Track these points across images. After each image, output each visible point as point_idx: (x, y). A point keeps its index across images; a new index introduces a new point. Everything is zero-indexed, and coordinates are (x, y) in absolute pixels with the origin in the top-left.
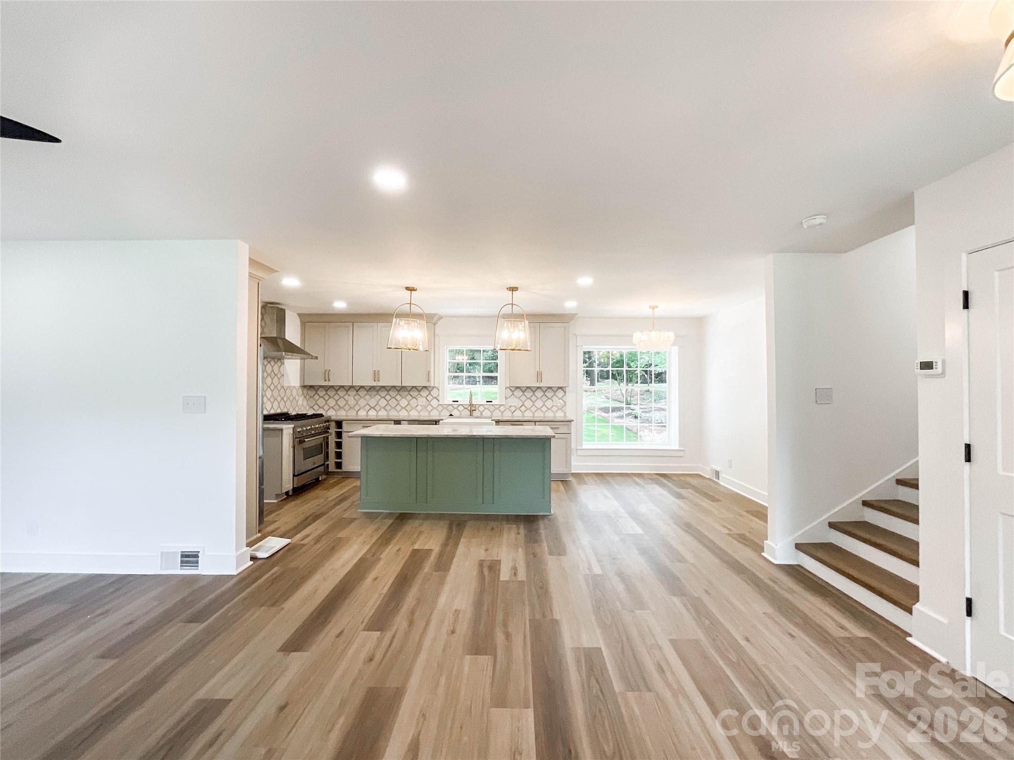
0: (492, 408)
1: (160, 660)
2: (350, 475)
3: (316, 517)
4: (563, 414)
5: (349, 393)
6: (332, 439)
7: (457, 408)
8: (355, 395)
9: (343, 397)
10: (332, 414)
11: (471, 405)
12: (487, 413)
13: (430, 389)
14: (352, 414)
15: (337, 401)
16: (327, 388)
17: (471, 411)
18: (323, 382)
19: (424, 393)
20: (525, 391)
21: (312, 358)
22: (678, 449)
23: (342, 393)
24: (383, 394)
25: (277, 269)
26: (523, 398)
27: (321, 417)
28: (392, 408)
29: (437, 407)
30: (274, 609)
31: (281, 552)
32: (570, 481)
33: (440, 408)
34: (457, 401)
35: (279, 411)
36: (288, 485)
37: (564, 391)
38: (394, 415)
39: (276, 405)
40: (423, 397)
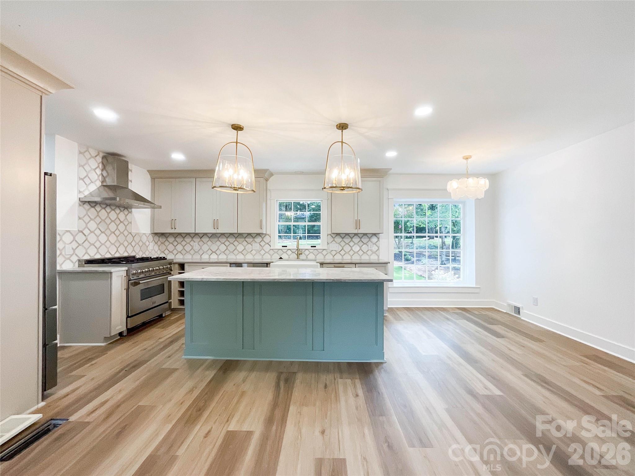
0: (316, 252)
4: (376, 257)
5: (194, 239)
7: (286, 252)
8: (199, 242)
9: (189, 243)
11: (298, 249)
12: (311, 256)
13: (263, 236)
14: (195, 258)
15: (184, 247)
16: (174, 235)
17: (298, 255)
18: (171, 229)
19: (258, 239)
20: (344, 237)
22: (474, 286)
23: (188, 239)
24: (223, 240)
25: (73, 86)
26: (343, 244)
28: (231, 252)
29: (269, 251)
32: (387, 316)
33: (271, 252)
34: (286, 246)
36: (120, 326)
37: (377, 238)
38: (233, 258)
40: (257, 243)
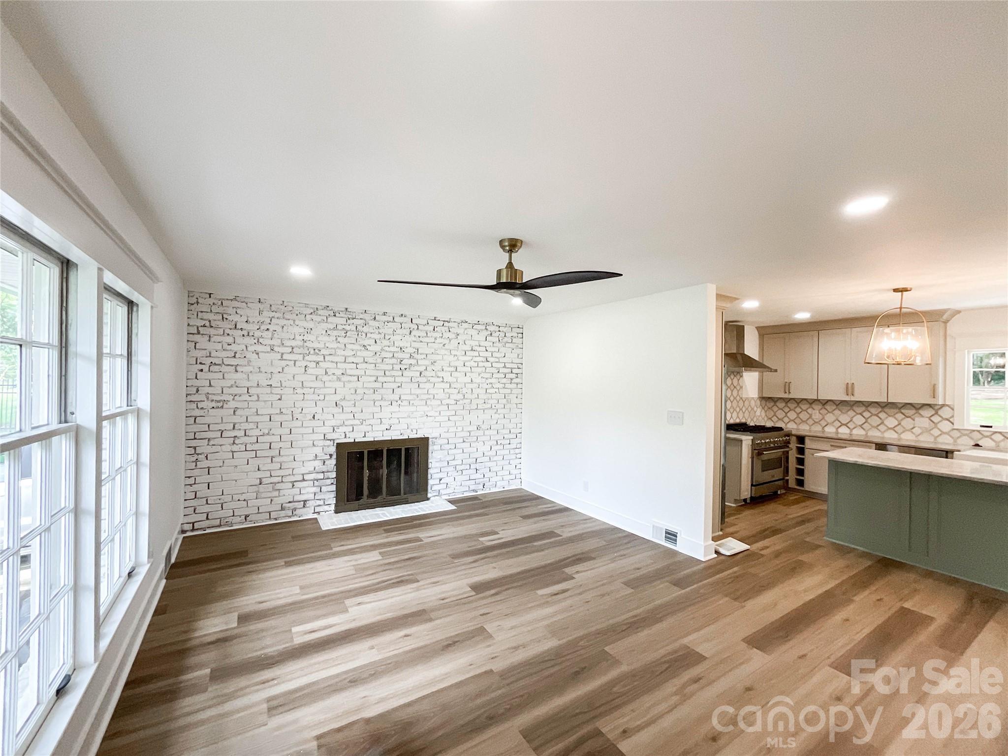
1: (658, 602)
2: (812, 496)
3: (775, 532)
5: (813, 406)
6: (793, 455)
7: (989, 437)
8: (821, 410)
9: (806, 410)
10: (791, 427)
13: (937, 408)
14: (816, 430)
15: (798, 414)
16: (787, 401)
18: (783, 394)
19: (927, 412)
21: (770, 370)
23: (805, 406)
24: (860, 410)
27: (779, 431)
28: (873, 427)
29: (950, 432)
30: (737, 603)
31: (741, 555)
33: (956, 434)
34: (990, 427)
35: (738, 421)
36: (746, 492)
38: (876, 435)
39: (735, 415)
40: (923, 417)
